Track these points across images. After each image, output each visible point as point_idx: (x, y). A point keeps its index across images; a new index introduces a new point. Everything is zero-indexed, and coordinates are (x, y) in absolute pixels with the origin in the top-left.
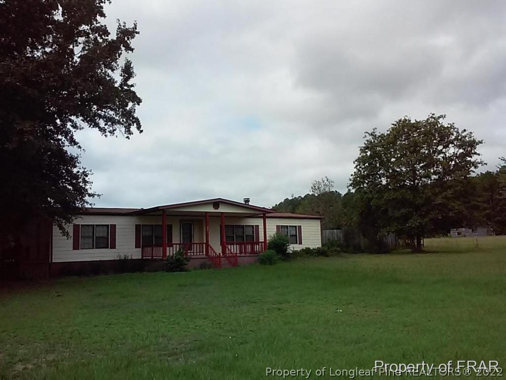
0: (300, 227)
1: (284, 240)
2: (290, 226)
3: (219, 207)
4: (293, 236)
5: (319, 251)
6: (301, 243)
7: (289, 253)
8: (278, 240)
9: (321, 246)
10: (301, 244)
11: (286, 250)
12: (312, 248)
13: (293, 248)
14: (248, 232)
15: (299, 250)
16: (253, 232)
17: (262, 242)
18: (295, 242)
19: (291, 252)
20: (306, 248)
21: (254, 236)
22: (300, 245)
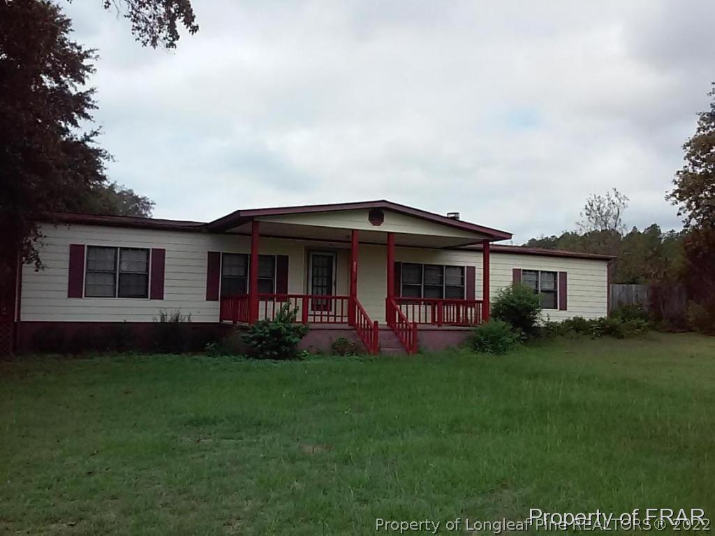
0: (564, 275)
1: (529, 299)
2: (542, 272)
3: (383, 221)
4: (548, 292)
5: (603, 325)
6: (564, 307)
7: (538, 328)
8: (516, 300)
9: (606, 315)
10: (565, 309)
11: (532, 321)
12: (587, 320)
13: (548, 316)
14: (452, 280)
15: (560, 321)
16: (463, 279)
17: (479, 302)
18: (553, 306)
19: (542, 325)
20: (574, 318)
21: (463, 289)
22: (563, 312)
